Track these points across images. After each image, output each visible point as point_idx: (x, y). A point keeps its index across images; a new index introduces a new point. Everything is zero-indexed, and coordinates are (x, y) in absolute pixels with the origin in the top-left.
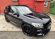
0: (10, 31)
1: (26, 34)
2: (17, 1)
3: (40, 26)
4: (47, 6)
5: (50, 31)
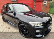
3: (39, 25)
5: (51, 31)
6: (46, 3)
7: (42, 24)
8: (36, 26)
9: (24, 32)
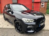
0: (5, 28)
1: (18, 31)
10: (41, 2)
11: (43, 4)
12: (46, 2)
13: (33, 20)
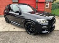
1: (30, 33)
2: (17, 1)
4: (48, 7)
6: (48, 5)
7: (47, 21)
8: (42, 22)
9: (31, 30)
10: (45, 2)
11: (47, 4)
12: (51, 2)
13: (47, 20)
